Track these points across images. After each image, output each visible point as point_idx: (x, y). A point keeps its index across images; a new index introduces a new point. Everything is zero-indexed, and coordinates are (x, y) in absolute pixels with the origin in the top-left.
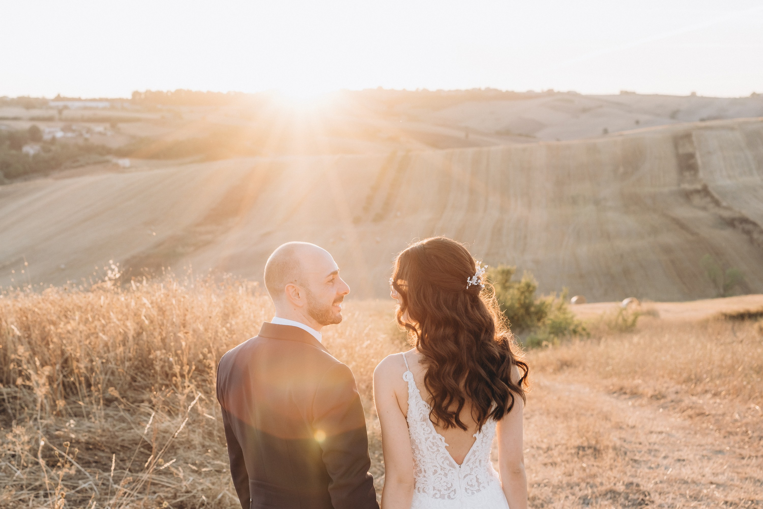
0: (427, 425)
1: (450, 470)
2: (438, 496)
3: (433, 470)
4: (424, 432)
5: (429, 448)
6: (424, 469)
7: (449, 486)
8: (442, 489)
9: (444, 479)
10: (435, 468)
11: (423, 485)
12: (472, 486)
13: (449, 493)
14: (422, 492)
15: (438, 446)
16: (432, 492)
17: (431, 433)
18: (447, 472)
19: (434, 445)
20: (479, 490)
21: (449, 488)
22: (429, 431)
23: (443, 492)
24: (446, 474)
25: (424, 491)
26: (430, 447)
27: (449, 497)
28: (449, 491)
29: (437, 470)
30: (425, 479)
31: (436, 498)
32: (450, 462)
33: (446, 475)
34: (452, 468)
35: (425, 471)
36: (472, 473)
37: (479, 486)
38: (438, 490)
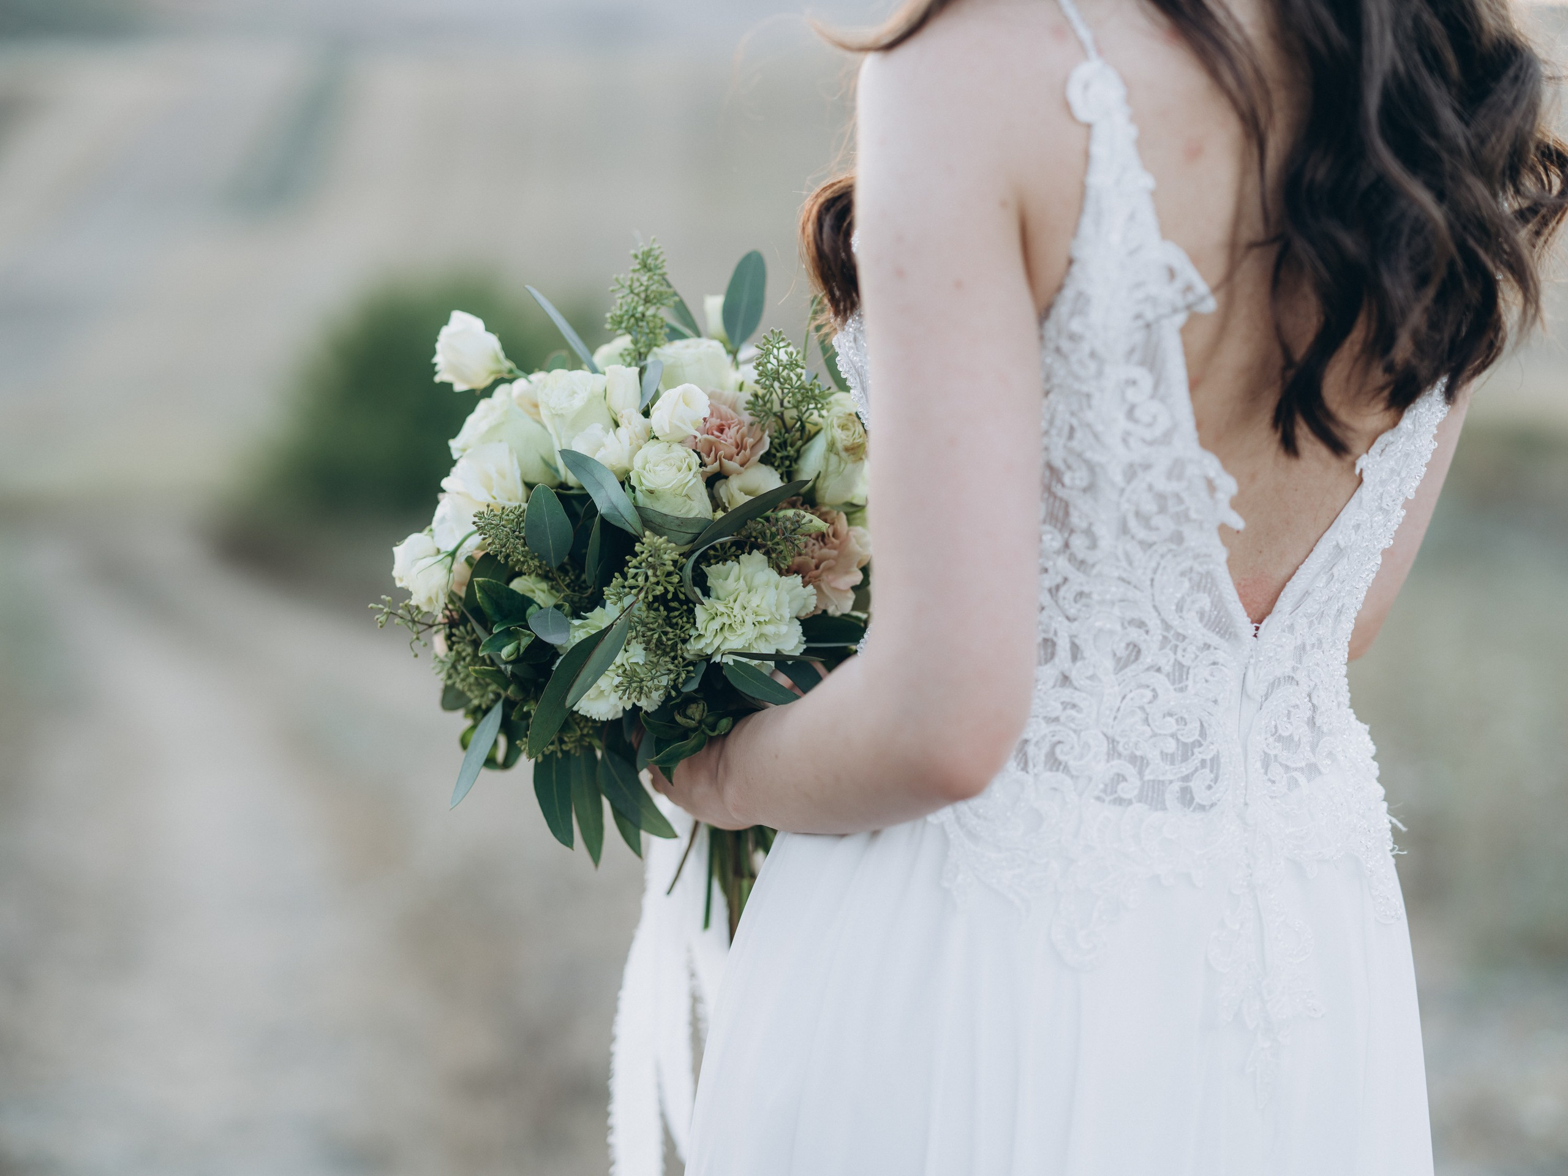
0: (1156, 385)
1: (1207, 646)
2: (1129, 789)
3: (1123, 645)
4: (1130, 426)
5: (1133, 523)
6: (1072, 638)
7: (1190, 734)
8: (1153, 755)
9: (1169, 696)
10: (1134, 634)
11: (1054, 727)
12: (1288, 742)
13: (1186, 778)
14: (1040, 767)
15: (1183, 517)
16: (1102, 769)
17: (1166, 438)
18: (1186, 662)
19: (1162, 510)
20: (1312, 770)
21: (1187, 750)
22: (1158, 431)
23: (1159, 769)
24: (1181, 666)
25: (1054, 762)
26: (1137, 514)
27: (1186, 797)
28: (1186, 769)
29: (1143, 646)
30: (1066, 694)
31: (1119, 801)
32: (1218, 603)
33: (1180, 673)
34: (1214, 639)
35: (1076, 652)
36: (1297, 677)
37: (1314, 747)
38: (1133, 759)
